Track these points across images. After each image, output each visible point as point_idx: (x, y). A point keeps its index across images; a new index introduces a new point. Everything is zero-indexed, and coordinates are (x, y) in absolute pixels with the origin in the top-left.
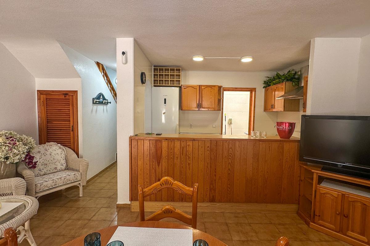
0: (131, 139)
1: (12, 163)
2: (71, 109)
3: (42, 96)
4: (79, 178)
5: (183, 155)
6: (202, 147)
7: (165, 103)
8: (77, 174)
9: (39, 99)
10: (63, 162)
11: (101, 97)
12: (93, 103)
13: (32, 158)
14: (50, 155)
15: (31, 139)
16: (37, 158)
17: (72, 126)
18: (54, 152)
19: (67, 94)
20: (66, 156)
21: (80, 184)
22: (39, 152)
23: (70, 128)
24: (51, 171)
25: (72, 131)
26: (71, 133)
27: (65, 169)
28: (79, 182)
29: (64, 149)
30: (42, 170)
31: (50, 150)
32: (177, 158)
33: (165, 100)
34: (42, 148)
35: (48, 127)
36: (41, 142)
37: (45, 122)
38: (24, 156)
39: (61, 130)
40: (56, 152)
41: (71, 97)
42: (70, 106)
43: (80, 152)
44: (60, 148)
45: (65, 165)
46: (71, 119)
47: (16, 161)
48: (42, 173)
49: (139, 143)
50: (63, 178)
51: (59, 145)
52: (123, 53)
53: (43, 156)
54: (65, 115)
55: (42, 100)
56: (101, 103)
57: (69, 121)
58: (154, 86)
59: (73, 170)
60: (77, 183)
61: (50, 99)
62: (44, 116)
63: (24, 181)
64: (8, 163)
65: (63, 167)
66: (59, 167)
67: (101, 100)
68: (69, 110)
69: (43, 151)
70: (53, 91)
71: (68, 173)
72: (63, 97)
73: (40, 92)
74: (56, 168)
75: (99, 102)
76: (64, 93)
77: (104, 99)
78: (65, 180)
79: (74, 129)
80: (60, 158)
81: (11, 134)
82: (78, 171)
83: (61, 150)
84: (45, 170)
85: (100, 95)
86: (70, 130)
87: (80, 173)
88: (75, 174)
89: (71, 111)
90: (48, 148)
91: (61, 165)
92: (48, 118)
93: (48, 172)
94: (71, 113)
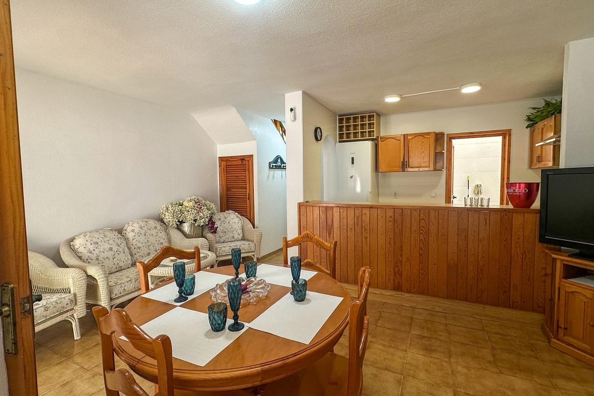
0: (300, 205)
1: (199, 226)
2: (247, 175)
3: (222, 162)
4: (253, 249)
5: (358, 226)
6: (382, 217)
7: (353, 163)
8: (252, 245)
9: (220, 166)
10: (240, 231)
11: (279, 161)
12: (270, 168)
13: (213, 223)
14: (229, 223)
15: (213, 205)
16: (217, 224)
17: (249, 194)
18: (232, 221)
19: (243, 159)
20: (243, 226)
21: (254, 255)
22: (220, 219)
23: (247, 196)
25: (249, 199)
26: (248, 201)
27: (242, 240)
28: (253, 253)
29: (241, 218)
30: (222, 238)
31: (229, 218)
32: (351, 229)
33: (353, 159)
34: (222, 215)
35: (227, 195)
36: (222, 210)
37: (225, 189)
38: (207, 220)
39: (239, 198)
40: (234, 221)
41: (247, 163)
42: (247, 172)
43: (256, 223)
44: (237, 217)
45: (241, 235)
46: (248, 186)
47: (202, 224)
48: (222, 241)
49: (308, 211)
51: (237, 213)
52: (292, 110)
54: (242, 181)
55: (222, 167)
56: (279, 167)
57: (246, 188)
58: (340, 142)
59: (248, 240)
61: (229, 165)
62: (224, 183)
63: (207, 242)
64: (196, 225)
65: (240, 237)
66: (236, 236)
67: (279, 164)
69: (222, 219)
70: (232, 157)
71: (243, 242)
72: (240, 162)
73: (221, 159)
74: (233, 237)
75: (275, 166)
76: (241, 158)
77: (282, 162)
79: (250, 197)
80: (237, 227)
81: (198, 199)
82: (253, 242)
83: (238, 219)
84: (224, 238)
85: (278, 158)
86: (247, 198)
87: (254, 244)
88: (249, 244)
89: (247, 177)
90: (227, 216)
91: (238, 235)
92: (228, 186)
93: (227, 240)
94: (247, 179)
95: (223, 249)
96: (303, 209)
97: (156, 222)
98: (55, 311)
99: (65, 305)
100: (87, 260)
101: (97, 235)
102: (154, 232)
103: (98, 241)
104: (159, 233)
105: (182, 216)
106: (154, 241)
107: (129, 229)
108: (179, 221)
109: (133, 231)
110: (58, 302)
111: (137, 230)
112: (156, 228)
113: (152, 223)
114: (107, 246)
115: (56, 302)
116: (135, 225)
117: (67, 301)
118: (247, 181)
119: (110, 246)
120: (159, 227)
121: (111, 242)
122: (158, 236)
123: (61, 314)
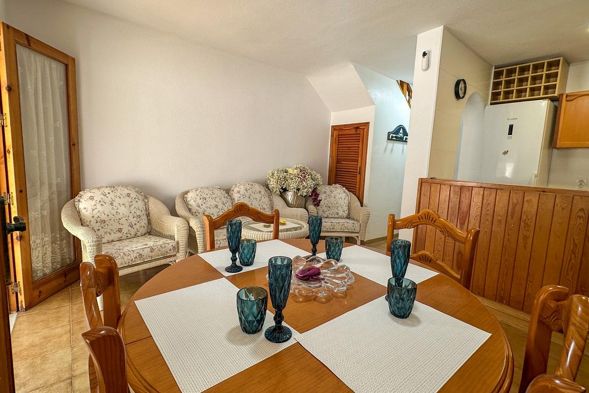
0: (422, 182)
1: (302, 196)
2: (360, 146)
3: (335, 132)
4: (357, 230)
5: (512, 218)
7: (510, 133)
8: (356, 224)
9: (332, 136)
10: (346, 208)
11: (401, 131)
12: (388, 139)
13: (317, 195)
14: (335, 197)
15: (319, 176)
16: (322, 197)
17: (360, 167)
18: (338, 196)
19: (358, 128)
20: (349, 203)
21: (358, 237)
22: (325, 192)
23: (357, 169)
24: (333, 216)
25: (359, 174)
26: (358, 176)
27: (347, 218)
28: (358, 235)
29: (349, 194)
30: (325, 212)
31: (335, 193)
32: (500, 221)
33: (511, 127)
34: (328, 188)
35: (337, 168)
36: (330, 184)
37: (335, 162)
38: (310, 190)
40: (340, 196)
41: (362, 132)
42: (360, 143)
43: (365, 202)
44: (345, 192)
45: (347, 212)
46: (360, 159)
47: (305, 194)
48: (325, 216)
49: (432, 189)
50: (341, 224)
51: (344, 188)
52: (425, 54)
53: (328, 197)
54: (354, 153)
55: (334, 137)
56: (401, 140)
57: (358, 162)
58: (491, 104)
59: (353, 219)
60: (355, 235)
61: (341, 135)
62: (335, 155)
63: (307, 213)
64: (299, 194)
65: (345, 215)
66: (341, 213)
67: (401, 135)
68: (359, 147)
69: (328, 192)
70: (345, 125)
71: (348, 221)
72: (353, 132)
73: (334, 128)
74: (337, 214)
75: (396, 137)
76: (356, 126)
77: (405, 134)
78: (344, 226)
79: (361, 172)
80: (343, 204)
81: (304, 168)
82: (358, 221)
83: (345, 195)
84: (327, 213)
85: (400, 128)
86: (357, 172)
87: (359, 224)
88: (353, 223)
89: (360, 148)
90: (333, 189)
91: (343, 211)
92: (338, 158)
93: (330, 216)
94: (360, 151)
96: (426, 187)
97: (261, 187)
98: (159, 254)
99: (168, 251)
100: (195, 213)
101: (206, 191)
102: (258, 196)
103: (206, 196)
104: (263, 198)
105: (285, 184)
106: (257, 206)
107: (236, 190)
108: (282, 188)
109: (239, 192)
110: (163, 246)
111: (242, 191)
112: (260, 192)
113: (257, 187)
114: (214, 203)
115: (161, 246)
116: (242, 187)
117: (170, 247)
118: (360, 154)
119: (217, 203)
120: (263, 192)
121: (217, 199)
122: (261, 201)
123: (165, 258)
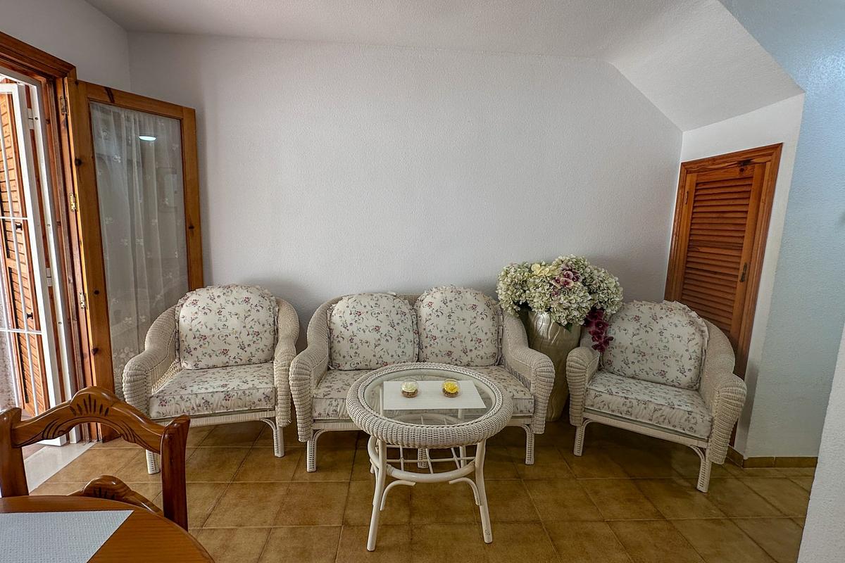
2: (751, 209)
3: (689, 177)
4: (702, 431)
8: (698, 417)
9: (682, 187)
10: (689, 364)
13: (604, 326)
14: (661, 333)
16: (620, 329)
17: (745, 266)
18: (672, 330)
19: (746, 162)
20: (703, 352)
21: (705, 450)
22: (637, 319)
23: (738, 269)
24: (651, 377)
25: (742, 281)
26: (740, 286)
28: (702, 444)
29: (705, 329)
30: (630, 365)
31: (665, 322)
34: (646, 310)
35: (688, 262)
37: (684, 244)
39: (716, 273)
40: (675, 331)
41: (757, 171)
42: (752, 202)
44: (692, 323)
45: (691, 374)
46: (746, 242)
48: (629, 372)
51: (694, 314)
53: (642, 331)
54: (732, 228)
55: (687, 189)
57: (740, 249)
59: (704, 397)
61: (704, 183)
62: (685, 231)
65: (685, 379)
66: (673, 374)
68: (746, 212)
69: (645, 319)
70: (714, 160)
72: (735, 173)
73: (688, 168)
74: (663, 374)
76: (741, 159)
78: (658, 414)
79: (748, 277)
80: (682, 352)
82: (709, 409)
83: (691, 330)
84: (637, 367)
86: (737, 276)
87: (708, 418)
88: (690, 413)
89: (750, 216)
90: (660, 313)
91: (681, 366)
92: (693, 238)
93: (643, 375)
94: (749, 222)
95: (606, 397)
97: (480, 297)
98: (240, 404)
99: (256, 401)
100: (338, 337)
101: (365, 301)
102: (469, 315)
103: (363, 310)
104: (479, 319)
105: (523, 296)
106: (465, 333)
107: (428, 299)
108: (517, 303)
109: (430, 305)
110: (247, 392)
111: (437, 304)
112: (474, 307)
113: (469, 298)
114: (373, 322)
115: (244, 392)
116: (438, 295)
117: (259, 395)
118: (748, 229)
119: (378, 324)
120: (481, 307)
121: (381, 317)
122: (475, 325)
123: (251, 411)
